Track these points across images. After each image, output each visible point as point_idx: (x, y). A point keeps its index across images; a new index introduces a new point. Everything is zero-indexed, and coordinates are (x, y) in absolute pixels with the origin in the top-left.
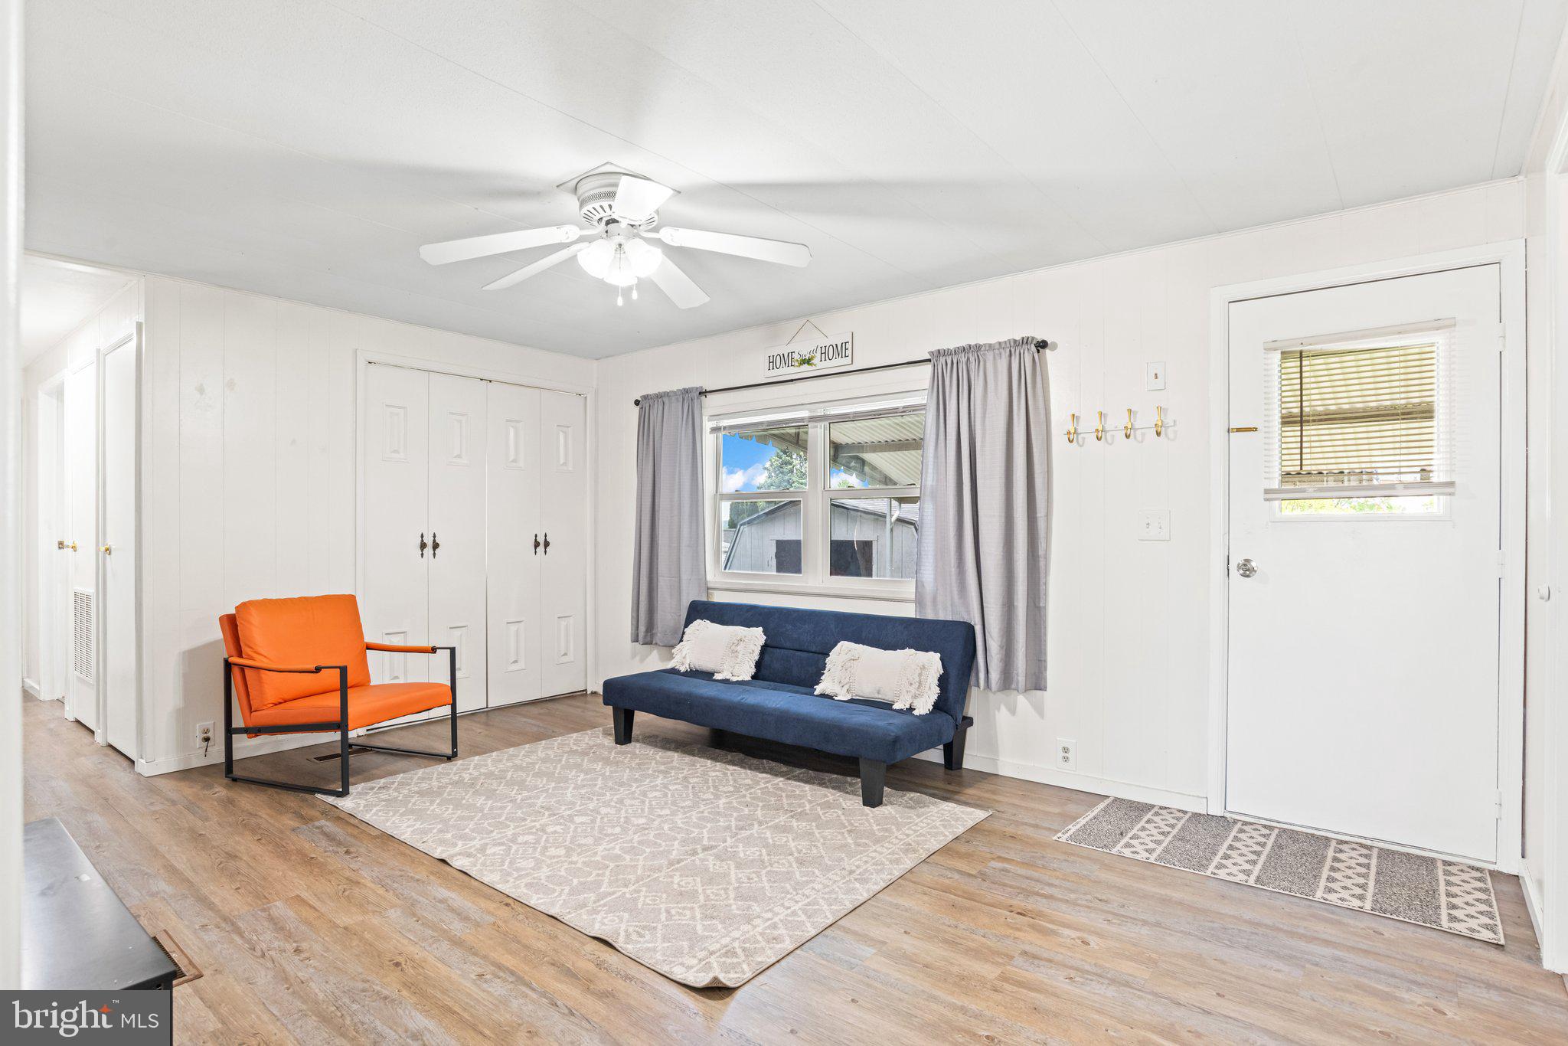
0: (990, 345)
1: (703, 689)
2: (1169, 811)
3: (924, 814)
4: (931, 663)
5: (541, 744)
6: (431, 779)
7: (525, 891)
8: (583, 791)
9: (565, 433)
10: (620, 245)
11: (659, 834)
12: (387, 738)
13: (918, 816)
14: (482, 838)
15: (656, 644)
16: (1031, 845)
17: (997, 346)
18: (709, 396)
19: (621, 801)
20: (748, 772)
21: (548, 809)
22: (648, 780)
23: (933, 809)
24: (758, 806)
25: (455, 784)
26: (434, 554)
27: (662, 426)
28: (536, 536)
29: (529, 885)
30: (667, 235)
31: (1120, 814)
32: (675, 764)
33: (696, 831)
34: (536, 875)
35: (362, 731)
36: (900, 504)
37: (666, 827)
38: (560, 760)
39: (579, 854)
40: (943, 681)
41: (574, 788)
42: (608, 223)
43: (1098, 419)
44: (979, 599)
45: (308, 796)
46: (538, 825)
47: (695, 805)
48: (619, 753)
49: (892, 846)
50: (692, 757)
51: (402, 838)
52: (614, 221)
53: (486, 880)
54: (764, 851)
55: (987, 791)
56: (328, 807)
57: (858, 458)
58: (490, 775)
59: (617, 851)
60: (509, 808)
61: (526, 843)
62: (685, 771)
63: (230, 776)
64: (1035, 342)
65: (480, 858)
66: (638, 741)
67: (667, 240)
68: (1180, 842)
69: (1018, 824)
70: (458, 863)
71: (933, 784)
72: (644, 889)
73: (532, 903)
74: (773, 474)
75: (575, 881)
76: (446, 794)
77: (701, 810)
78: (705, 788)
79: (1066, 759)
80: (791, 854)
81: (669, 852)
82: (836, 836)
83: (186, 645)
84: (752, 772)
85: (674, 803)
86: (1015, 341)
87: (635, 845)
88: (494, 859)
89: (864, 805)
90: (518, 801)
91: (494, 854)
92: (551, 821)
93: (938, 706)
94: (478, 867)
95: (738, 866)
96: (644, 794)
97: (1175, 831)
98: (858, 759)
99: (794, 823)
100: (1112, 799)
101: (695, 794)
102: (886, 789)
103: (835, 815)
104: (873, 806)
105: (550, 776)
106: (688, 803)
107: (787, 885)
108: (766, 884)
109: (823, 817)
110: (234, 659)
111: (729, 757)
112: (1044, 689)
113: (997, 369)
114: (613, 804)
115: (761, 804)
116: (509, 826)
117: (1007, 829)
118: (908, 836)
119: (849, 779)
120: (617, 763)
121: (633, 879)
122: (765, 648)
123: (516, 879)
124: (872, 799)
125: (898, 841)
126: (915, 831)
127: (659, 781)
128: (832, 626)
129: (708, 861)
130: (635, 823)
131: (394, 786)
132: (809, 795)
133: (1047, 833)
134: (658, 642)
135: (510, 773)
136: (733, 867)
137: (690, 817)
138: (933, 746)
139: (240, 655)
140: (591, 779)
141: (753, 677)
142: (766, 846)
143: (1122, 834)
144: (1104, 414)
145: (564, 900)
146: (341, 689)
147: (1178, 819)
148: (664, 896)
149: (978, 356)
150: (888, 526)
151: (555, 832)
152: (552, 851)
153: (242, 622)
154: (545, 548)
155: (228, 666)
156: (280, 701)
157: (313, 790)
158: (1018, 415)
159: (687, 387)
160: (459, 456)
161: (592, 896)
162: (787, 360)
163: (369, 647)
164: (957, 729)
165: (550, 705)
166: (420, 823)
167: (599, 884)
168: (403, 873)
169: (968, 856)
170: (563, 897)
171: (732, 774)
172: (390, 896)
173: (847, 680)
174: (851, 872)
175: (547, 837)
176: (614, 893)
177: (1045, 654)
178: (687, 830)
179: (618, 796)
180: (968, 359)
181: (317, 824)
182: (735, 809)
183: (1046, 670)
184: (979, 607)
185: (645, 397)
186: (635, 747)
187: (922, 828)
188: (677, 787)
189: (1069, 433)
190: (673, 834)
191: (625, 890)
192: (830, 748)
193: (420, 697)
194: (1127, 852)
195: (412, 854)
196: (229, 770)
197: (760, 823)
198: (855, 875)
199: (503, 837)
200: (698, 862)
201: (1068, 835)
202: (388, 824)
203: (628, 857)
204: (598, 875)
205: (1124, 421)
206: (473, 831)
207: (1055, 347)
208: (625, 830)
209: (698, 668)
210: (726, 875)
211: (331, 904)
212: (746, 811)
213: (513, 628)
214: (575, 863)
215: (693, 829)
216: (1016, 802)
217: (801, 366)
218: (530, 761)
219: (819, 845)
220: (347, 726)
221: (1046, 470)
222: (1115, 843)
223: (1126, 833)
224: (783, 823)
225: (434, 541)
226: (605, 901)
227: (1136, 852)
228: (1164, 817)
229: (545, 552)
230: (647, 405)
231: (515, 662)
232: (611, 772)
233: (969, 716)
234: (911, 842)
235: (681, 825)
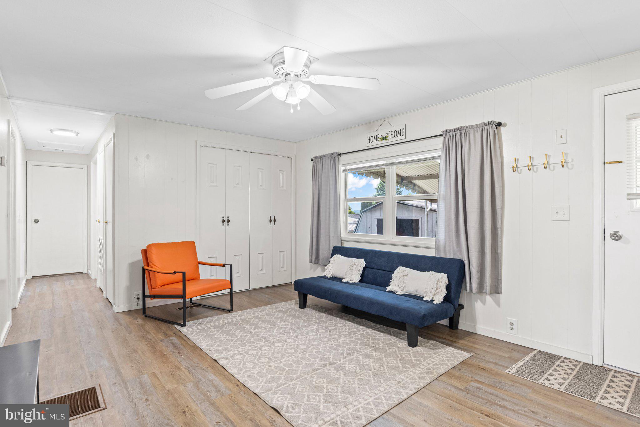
0: (472, 126)
1: (336, 286)
2: (570, 360)
3: (437, 353)
4: (442, 279)
5: (268, 307)
6: (220, 321)
7: (247, 379)
8: (281, 330)
9: (283, 174)
10: (292, 85)
11: (311, 355)
12: (208, 301)
13: (435, 354)
14: (234, 351)
15: (320, 264)
16: (493, 374)
17: (475, 127)
18: (342, 156)
19: (297, 337)
20: (356, 325)
21: (265, 338)
22: (310, 327)
23: (443, 350)
24: (358, 343)
25: (229, 323)
26: (228, 225)
27: (322, 169)
28: (270, 217)
29: (249, 376)
30: (313, 79)
31: (542, 360)
32: (323, 319)
33: (328, 354)
34: (253, 371)
35: (199, 298)
36: (431, 203)
37: (314, 351)
38: (275, 315)
39: (273, 362)
40: (448, 288)
41: (278, 329)
42: (286, 75)
43: (529, 160)
44: (466, 248)
45: (171, 325)
46: (259, 346)
47: (329, 340)
48: (300, 312)
49: (421, 369)
50: (331, 316)
51: (202, 348)
52: (289, 74)
53: (231, 372)
54: (358, 367)
55: (471, 342)
56: (177, 331)
57: (411, 183)
58: (244, 320)
59: (290, 362)
60: (248, 336)
61: (252, 354)
62: (327, 323)
63: (144, 314)
64: (495, 123)
65: (231, 360)
66: (309, 307)
67: (313, 82)
68: (578, 380)
69: (487, 362)
70: (222, 362)
71: (444, 336)
72: (299, 383)
73: (248, 386)
74: (379, 191)
75: (269, 376)
76: (224, 328)
77: (332, 343)
78: (335, 332)
79: (512, 329)
80: (371, 370)
81: (314, 364)
82: (393, 362)
83: (131, 261)
84: (358, 325)
85: (320, 339)
86: (485, 123)
87: (299, 359)
88: (237, 361)
89: (409, 345)
90: (253, 334)
91: (238, 359)
92: (265, 344)
93: (447, 299)
94: (230, 365)
95: (345, 374)
96: (307, 333)
97: (574, 373)
98: (405, 324)
99: (374, 353)
100: (537, 351)
101: (330, 335)
102: (419, 338)
103: (394, 350)
104: (413, 347)
105: (269, 322)
106: (326, 339)
107: (367, 387)
108: (357, 385)
109: (388, 351)
110: (146, 267)
111: (348, 317)
112: (501, 293)
113: (476, 138)
114: (293, 337)
115: (359, 342)
116: (247, 345)
117: (480, 364)
118: (429, 364)
119: (402, 332)
120: (298, 318)
121: (295, 377)
122: (365, 268)
123: (244, 372)
124: (413, 343)
125: (423, 367)
126: (433, 362)
127: (315, 328)
128: (396, 259)
129: (331, 371)
130: (301, 348)
131: (204, 323)
132: (382, 339)
133: (502, 368)
134: (321, 264)
135: (252, 320)
136: (342, 374)
137: (326, 347)
138: (443, 319)
139: (148, 266)
140: (286, 325)
141: (360, 281)
142: (359, 365)
143: (543, 372)
144: (532, 157)
145: (263, 386)
146: (183, 282)
147: (576, 366)
148: (308, 388)
149: (466, 131)
150: (426, 213)
151: (265, 350)
152: (262, 360)
153: (149, 252)
154: (274, 222)
155: (144, 270)
156: (163, 285)
157: (173, 323)
158: (487, 159)
159: (332, 152)
160: (238, 184)
161: (275, 385)
162: (376, 138)
163: (200, 263)
164: (455, 310)
165: (276, 289)
166: (211, 341)
167: (279, 378)
168: (198, 365)
169: (459, 378)
170: (262, 384)
171: (348, 326)
172: (190, 376)
173: (402, 285)
174: (399, 382)
175: (262, 352)
176: (285, 384)
177: (501, 276)
178: (324, 353)
179: (296, 334)
180: (461, 133)
181: (171, 338)
182: (347, 344)
183: (501, 284)
184: (467, 252)
185: (315, 157)
186: (307, 310)
187: (437, 360)
188: (322, 331)
189: (513, 167)
190: (317, 355)
191: (291, 383)
192: (392, 318)
193: (217, 285)
194: (547, 383)
195: (204, 356)
196: (144, 312)
197: (358, 352)
198: (401, 384)
199: (243, 351)
200: (326, 371)
201: (513, 370)
202: (198, 341)
203: (295, 365)
204: (280, 374)
205: (544, 160)
206: (231, 346)
207: (505, 125)
208: (296, 351)
209: (336, 276)
210: (338, 379)
211: (166, 378)
212: (352, 345)
213: (261, 256)
214: (271, 366)
215: (326, 353)
216: (485, 349)
217: (382, 141)
218: (262, 314)
219: (385, 366)
220: (185, 297)
221: (501, 186)
222: (540, 377)
223: (546, 372)
224: (368, 353)
225: (228, 219)
226: (281, 388)
227: (552, 384)
228: (567, 364)
229: (274, 224)
230: (316, 161)
231: (262, 270)
232: (295, 322)
233: (462, 304)
234: (430, 368)
235: (321, 351)
